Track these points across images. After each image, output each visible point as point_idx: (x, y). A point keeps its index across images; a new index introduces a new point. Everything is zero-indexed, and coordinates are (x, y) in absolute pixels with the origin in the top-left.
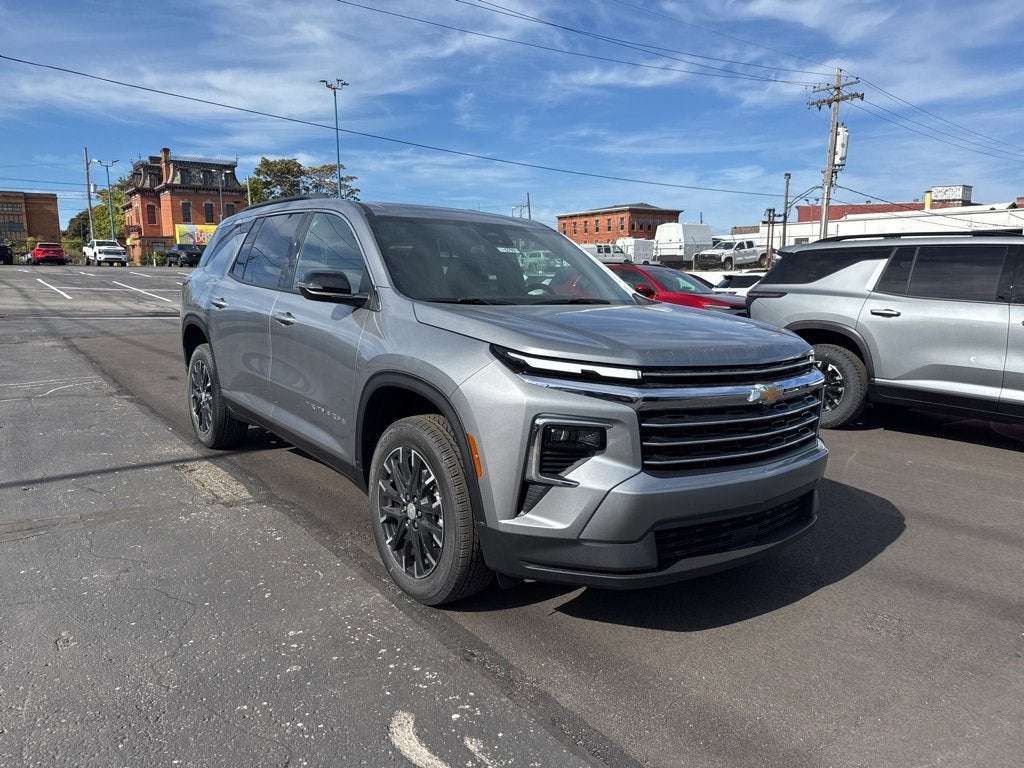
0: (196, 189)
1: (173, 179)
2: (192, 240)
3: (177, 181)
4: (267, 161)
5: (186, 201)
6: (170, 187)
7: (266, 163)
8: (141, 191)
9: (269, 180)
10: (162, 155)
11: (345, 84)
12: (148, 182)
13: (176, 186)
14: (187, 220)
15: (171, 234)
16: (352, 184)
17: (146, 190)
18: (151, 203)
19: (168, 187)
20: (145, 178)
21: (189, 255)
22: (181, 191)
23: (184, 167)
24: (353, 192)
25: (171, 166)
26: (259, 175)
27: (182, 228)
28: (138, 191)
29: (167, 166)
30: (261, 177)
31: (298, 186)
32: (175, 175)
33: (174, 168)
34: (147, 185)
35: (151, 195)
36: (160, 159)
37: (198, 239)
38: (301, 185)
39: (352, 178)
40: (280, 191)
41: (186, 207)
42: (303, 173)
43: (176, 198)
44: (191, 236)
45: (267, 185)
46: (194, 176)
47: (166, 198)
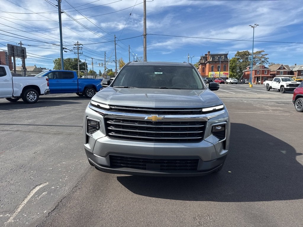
0: (216, 62)
1: (210, 60)
2: (213, 76)
3: (211, 60)
4: (239, 52)
5: (213, 65)
6: (209, 62)
7: (238, 53)
8: (202, 64)
9: (239, 57)
10: (208, 53)
11: (258, 25)
12: (204, 61)
13: (210, 62)
14: (212, 71)
15: (208, 75)
16: (266, 57)
17: (203, 63)
18: (204, 67)
19: (208, 62)
20: (203, 60)
21: (209, 80)
22: (212, 63)
23: (213, 56)
24: (266, 59)
25: (210, 56)
26: (236, 56)
27: (211, 73)
28: (201, 64)
29: (209, 56)
30: (236, 57)
31: (248, 58)
32: (210, 58)
33: (211, 56)
34: (203, 62)
35: (204, 64)
36: (207, 54)
37: (215, 76)
38: (249, 58)
39: (266, 55)
40: (242, 61)
41: (212, 67)
42: (250, 54)
43: (210, 65)
44: (213, 75)
45: (238, 59)
46: (216, 58)
47: (208, 65)
